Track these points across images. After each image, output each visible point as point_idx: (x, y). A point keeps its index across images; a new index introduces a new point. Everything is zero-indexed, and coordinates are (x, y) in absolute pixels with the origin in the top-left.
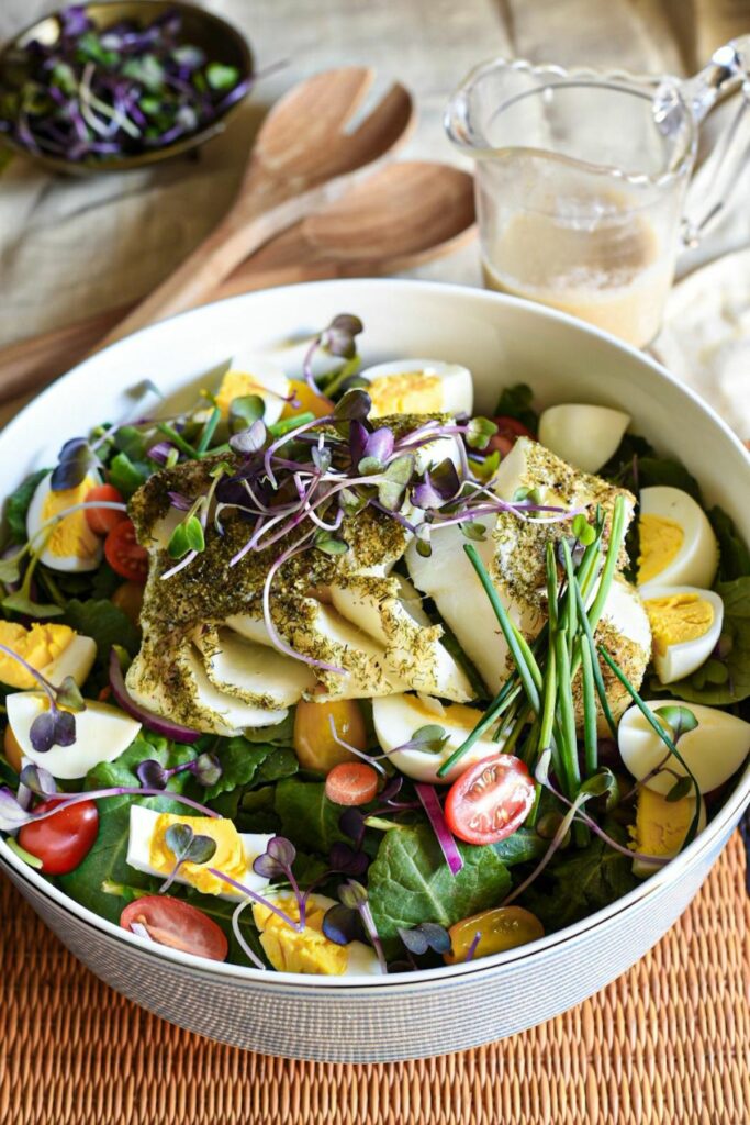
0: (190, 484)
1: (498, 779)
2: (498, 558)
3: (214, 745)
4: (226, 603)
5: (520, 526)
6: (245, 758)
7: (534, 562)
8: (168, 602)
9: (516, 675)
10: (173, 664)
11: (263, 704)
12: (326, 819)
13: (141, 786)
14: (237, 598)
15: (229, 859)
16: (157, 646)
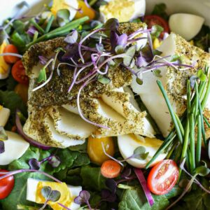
0: (46, 52)
1: (166, 169)
2: (168, 84)
3: (57, 152)
4: (62, 100)
5: (176, 72)
6: (69, 157)
7: (181, 85)
8: (39, 99)
9: (174, 130)
10: (42, 123)
11: (77, 138)
12: (101, 181)
13: (30, 168)
14: (66, 99)
15: (65, 199)
16: (35, 116)
